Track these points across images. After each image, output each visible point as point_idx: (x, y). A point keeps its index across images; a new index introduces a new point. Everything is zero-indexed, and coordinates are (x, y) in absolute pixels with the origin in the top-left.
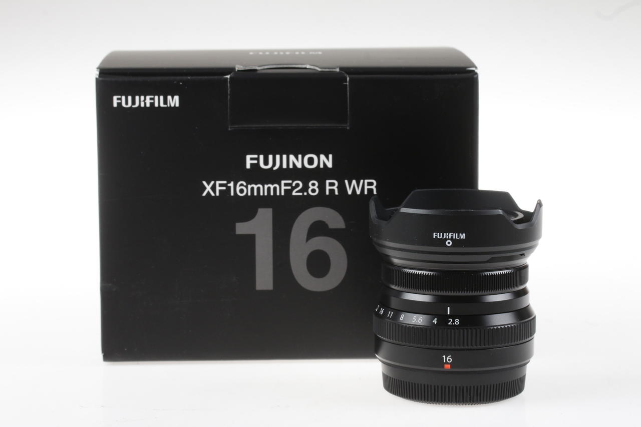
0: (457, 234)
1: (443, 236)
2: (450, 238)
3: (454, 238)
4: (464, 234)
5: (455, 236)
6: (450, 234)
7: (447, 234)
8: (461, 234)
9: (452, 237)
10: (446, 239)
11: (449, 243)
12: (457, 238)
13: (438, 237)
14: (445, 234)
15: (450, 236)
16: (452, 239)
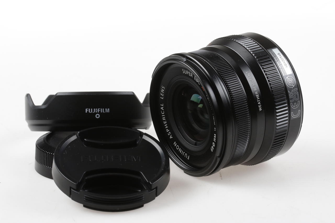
0: (103, 109)
1: (93, 111)
2: (98, 112)
3: (101, 112)
4: (109, 109)
5: (102, 110)
6: (98, 109)
7: (96, 109)
8: (106, 109)
9: (100, 112)
10: (95, 113)
11: (98, 116)
12: (103, 112)
13: (89, 112)
14: (94, 109)
15: (98, 110)
16: (100, 113)
